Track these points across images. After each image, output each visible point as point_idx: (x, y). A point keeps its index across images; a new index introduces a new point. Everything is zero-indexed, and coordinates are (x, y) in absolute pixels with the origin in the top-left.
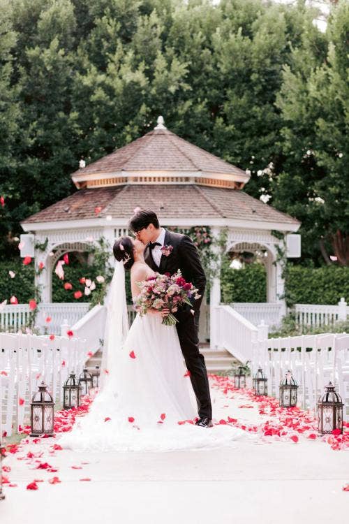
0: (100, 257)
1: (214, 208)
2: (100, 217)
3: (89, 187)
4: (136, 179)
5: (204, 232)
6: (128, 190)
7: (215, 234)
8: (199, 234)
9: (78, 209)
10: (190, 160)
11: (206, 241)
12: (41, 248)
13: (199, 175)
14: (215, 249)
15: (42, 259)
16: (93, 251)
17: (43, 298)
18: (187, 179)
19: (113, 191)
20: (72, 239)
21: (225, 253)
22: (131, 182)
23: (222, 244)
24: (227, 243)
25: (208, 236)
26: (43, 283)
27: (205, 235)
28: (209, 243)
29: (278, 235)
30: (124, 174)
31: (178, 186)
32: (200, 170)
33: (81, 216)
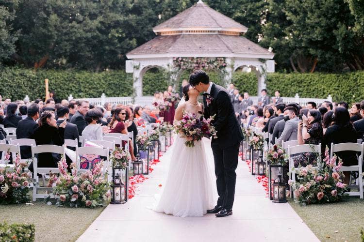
0: (168, 73)
1: (228, 47)
2: (167, 53)
3: (162, 35)
4: (187, 31)
5: (222, 61)
6: (183, 38)
7: (228, 61)
8: (220, 62)
9: (156, 47)
10: (216, 21)
11: (224, 65)
12: (137, 68)
13: (220, 29)
14: (228, 69)
15: (137, 74)
16: (164, 70)
17: (138, 94)
18: (214, 31)
19: (175, 38)
20: (153, 64)
21: (234, 71)
22: (184, 33)
23: (232, 67)
24: (234, 66)
25: (224, 63)
26: (138, 86)
27: (223, 62)
28: (225, 66)
29: (262, 60)
30: (181, 29)
31: (209, 35)
32: (221, 27)
33: (158, 52)
